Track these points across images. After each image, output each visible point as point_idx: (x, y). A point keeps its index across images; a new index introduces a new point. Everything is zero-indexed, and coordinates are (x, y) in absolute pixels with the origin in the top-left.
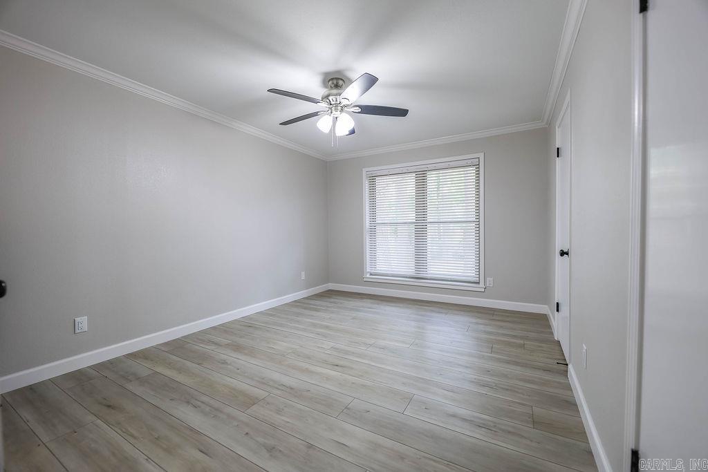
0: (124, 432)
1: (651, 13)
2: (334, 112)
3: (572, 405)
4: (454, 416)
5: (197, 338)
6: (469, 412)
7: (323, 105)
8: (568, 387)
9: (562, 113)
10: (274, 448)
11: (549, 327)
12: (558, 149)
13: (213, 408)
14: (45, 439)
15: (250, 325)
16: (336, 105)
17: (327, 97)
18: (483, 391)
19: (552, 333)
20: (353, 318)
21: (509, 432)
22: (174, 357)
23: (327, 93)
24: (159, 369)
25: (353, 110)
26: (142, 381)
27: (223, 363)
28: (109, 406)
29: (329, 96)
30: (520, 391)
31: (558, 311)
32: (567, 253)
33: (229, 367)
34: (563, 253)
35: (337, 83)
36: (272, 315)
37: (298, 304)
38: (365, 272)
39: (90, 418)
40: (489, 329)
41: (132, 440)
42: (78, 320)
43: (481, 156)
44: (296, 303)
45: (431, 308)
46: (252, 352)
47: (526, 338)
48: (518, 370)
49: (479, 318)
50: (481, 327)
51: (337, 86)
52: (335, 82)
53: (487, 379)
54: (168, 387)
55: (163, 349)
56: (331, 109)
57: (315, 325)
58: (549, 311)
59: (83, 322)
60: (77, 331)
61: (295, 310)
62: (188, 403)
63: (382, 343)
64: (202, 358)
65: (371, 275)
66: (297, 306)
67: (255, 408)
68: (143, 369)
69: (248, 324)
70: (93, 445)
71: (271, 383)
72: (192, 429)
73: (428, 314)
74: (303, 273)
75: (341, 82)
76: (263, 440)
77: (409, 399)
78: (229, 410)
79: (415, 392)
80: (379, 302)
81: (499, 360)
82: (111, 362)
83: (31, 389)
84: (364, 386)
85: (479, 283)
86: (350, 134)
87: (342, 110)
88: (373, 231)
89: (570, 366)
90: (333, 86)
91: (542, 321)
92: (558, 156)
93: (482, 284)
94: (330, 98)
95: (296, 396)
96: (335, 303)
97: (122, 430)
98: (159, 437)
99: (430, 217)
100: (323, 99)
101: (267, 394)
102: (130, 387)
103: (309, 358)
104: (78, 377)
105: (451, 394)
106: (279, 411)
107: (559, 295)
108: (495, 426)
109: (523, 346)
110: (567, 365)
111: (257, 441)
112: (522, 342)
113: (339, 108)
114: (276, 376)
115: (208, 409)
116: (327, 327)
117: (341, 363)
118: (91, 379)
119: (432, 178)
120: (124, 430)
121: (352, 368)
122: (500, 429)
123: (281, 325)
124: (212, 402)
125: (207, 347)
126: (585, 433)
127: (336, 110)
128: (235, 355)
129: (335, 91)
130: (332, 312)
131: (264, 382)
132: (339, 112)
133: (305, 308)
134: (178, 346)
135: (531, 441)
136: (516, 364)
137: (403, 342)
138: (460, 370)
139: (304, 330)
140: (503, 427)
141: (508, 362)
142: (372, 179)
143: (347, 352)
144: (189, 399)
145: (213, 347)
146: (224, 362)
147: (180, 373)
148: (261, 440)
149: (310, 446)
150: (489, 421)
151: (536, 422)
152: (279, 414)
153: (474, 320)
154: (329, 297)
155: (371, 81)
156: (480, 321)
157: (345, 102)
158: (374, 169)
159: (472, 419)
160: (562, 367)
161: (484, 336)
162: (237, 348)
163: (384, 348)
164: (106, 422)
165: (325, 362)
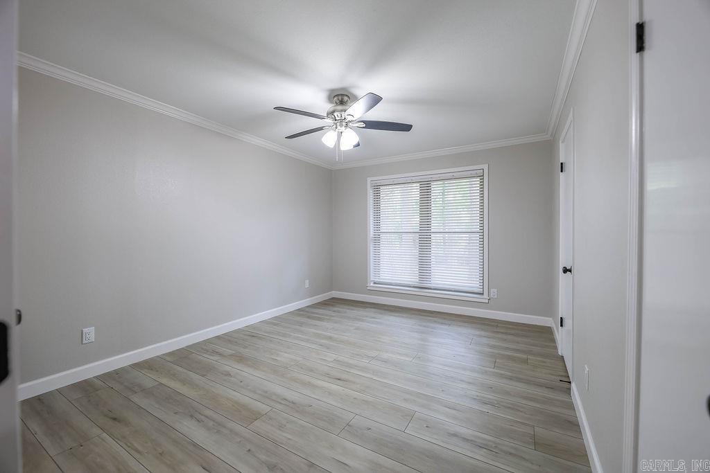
0: (129, 447)
1: (647, 53)
2: (339, 128)
3: (574, 426)
4: (455, 435)
5: (202, 349)
6: (470, 432)
7: (329, 121)
8: (571, 406)
9: (565, 131)
10: (275, 466)
11: (553, 340)
12: (562, 164)
13: (216, 423)
14: (52, 452)
15: (253, 334)
16: (341, 121)
17: (332, 113)
18: (485, 408)
19: (556, 348)
20: (357, 329)
21: (510, 454)
22: (179, 368)
23: (332, 110)
24: (164, 381)
25: (357, 125)
26: (147, 392)
27: (226, 375)
28: (115, 419)
29: (334, 112)
30: (522, 410)
31: (562, 325)
32: (570, 271)
33: (232, 379)
34: (566, 270)
35: (342, 99)
36: (275, 324)
37: (301, 313)
38: (369, 281)
39: (96, 431)
40: (493, 342)
41: (137, 456)
42: (85, 330)
43: (486, 167)
44: (300, 312)
45: (435, 319)
46: (254, 363)
47: (530, 353)
48: (520, 387)
49: (482, 330)
50: (485, 341)
51: (342, 103)
52: (340, 98)
53: (489, 396)
54: (170, 399)
55: (168, 358)
56: (336, 124)
57: (318, 336)
58: (553, 324)
59: (90, 333)
60: (84, 342)
61: (298, 319)
62: (192, 416)
63: (385, 356)
64: (206, 370)
65: (375, 283)
66: (300, 315)
67: (257, 423)
68: (148, 379)
69: (251, 335)
70: (98, 460)
71: (274, 397)
72: (195, 445)
73: (432, 325)
74: (307, 281)
75: (346, 98)
76: (264, 457)
77: (410, 416)
78: (231, 425)
79: (416, 409)
80: (383, 312)
81: (502, 376)
82: (116, 372)
83: (39, 399)
84: (366, 402)
85: (483, 294)
86: (355, 146)
87: (347, 126)
88: (377, 239)
89: (573, 385)
90: (338, 102)
91: (546, 334)
92: (562, 171)
93: (486, 296)
94: (335, 114)
95: (297, 411)
96: (339, 312)
97: (126, 445)
98: (163, 452)
99: (435, 226)
100: (328, 114)
101: (271, 408)
102: (136, 398)
103: (312, 371)
104: (85, 388)
105: (454, 412)
106: (281, 427)
107: (563, 309)
108: (496, 447)
109: (526, 361)
110: (570, 383)
111: (258, 458)
112: (525, 356)
113: (344, 124)
114: (279, 390)
115: (211, 423)
116: (330, 338)
117: (344, 376)
118: (97, 390)
119: (436, 188)
120: (129, 444)
121: (354, 383)
122: (501, 450)
123: (285, 335)
124: (215, 416)
125: (211, 357)
126: (587, 455)
127: (341, 126)
128: (239, 366)
129: (340, 108)
130: (336, 323)
131: (267, 396)
132: (343, 128)
133: (309, 317)
134: (182, 356)
135: (532, 463)
136: (519, 380)
137: (406, 355)
138: (463, 386)
139: (307, 341)
140: (504, 448)
141: (511, 378)
142: (377, 188)
143: (350, 366)
144: (193, 414)
145: (216, 358)
146: (228, 374)
147: (185, 385)
148: (263, 457)
149: (312, 465)
150: (489, 441)
151: (537, 443)
152: (280, 430)
153: (478, 333)
154: (332, 306)
155: (376, 100)
156: (483, 333)
157: (349, 118)
158: (379, 179)
159: (473, 439)
160: (566, 385)
161: (488, 350)
162: (240, 359)
163: (386, 361)
164: (111, 435)
165: (328, 375)
